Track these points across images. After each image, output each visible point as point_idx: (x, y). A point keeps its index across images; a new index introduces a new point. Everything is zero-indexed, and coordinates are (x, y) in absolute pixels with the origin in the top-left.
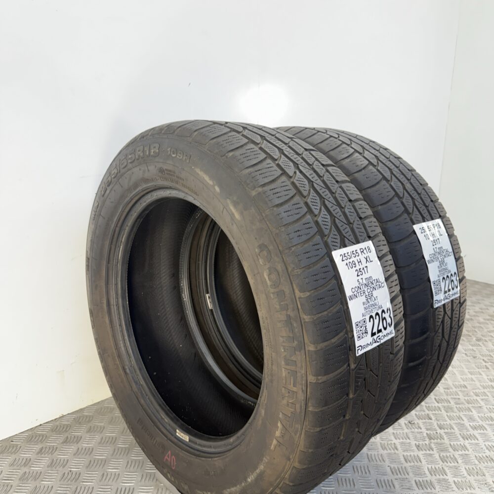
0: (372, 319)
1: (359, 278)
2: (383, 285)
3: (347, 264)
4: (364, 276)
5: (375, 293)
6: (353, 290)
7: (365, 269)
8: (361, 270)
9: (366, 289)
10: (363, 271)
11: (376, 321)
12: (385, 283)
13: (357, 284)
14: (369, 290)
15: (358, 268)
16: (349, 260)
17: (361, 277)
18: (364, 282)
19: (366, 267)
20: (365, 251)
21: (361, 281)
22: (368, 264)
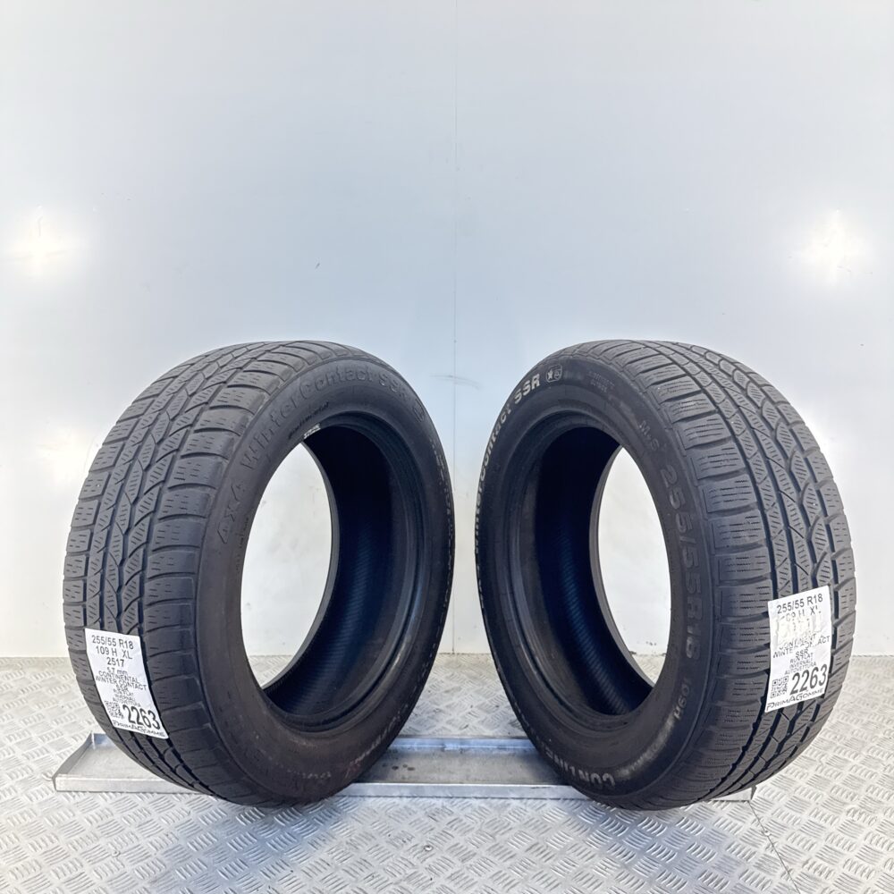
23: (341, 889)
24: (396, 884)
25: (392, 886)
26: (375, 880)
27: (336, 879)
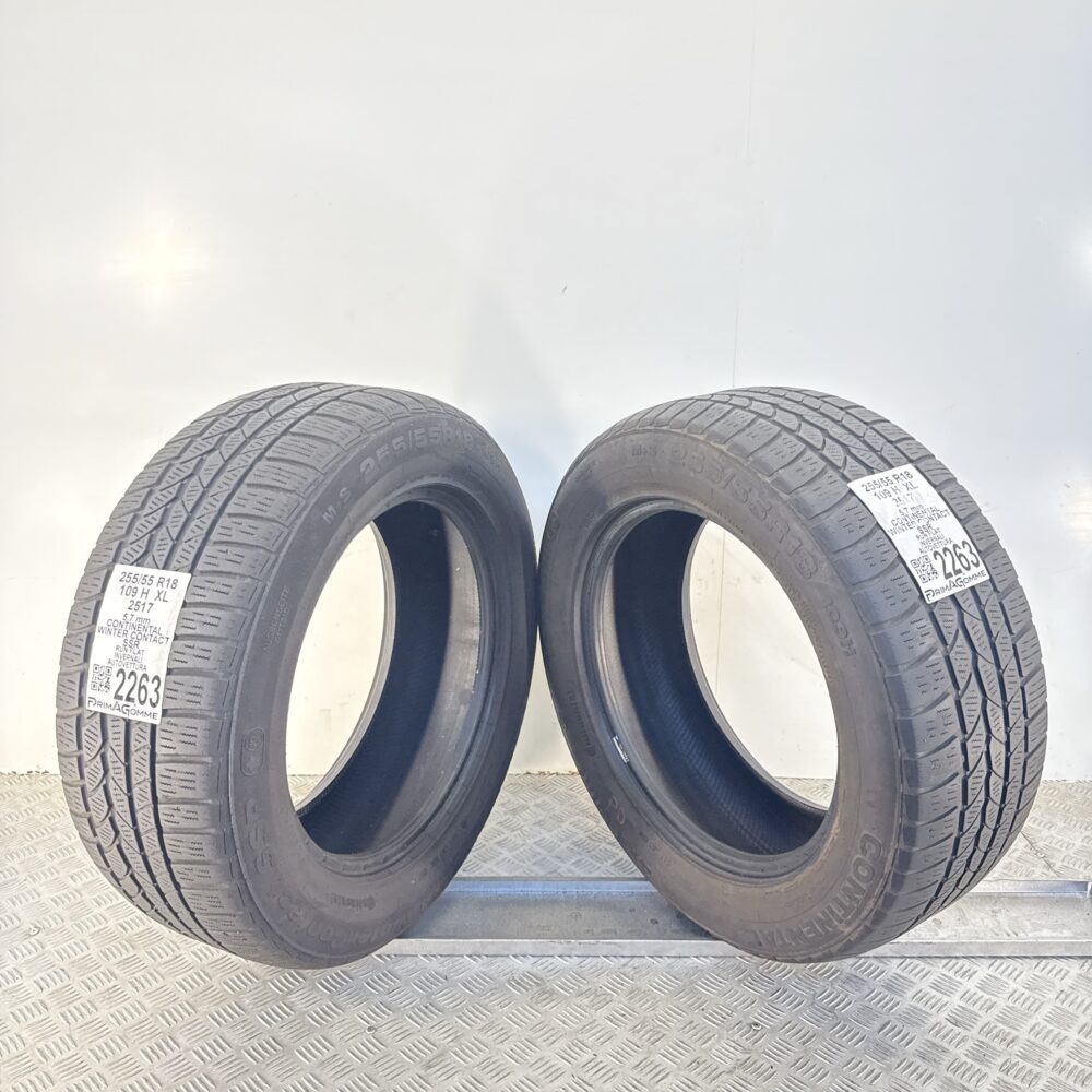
0: (121, 675)
1: (130, 612)
2: (161, 640)
3: (123, 587)
4: (138, 614)
5: (143, 644)
6: (110, 623)
7: (147, 606)
8: (140, 604)
9: (130, 632)
10: (141, 607)
11: (129, 684)
12: (170, 641)
13: (120, 618)
14: (134, 635)
15: (136, 599)
16: (131, 584)
17: (133, 612)
18: (134, 621)
19: (152, 604)
20: (165, 584)
21: (129, 617)
22: (157, 603)
23: (663, 1078)
24: (730, 1072)
25: (724, 1076)
26: (702, 1067)
27: (653, 1066)
